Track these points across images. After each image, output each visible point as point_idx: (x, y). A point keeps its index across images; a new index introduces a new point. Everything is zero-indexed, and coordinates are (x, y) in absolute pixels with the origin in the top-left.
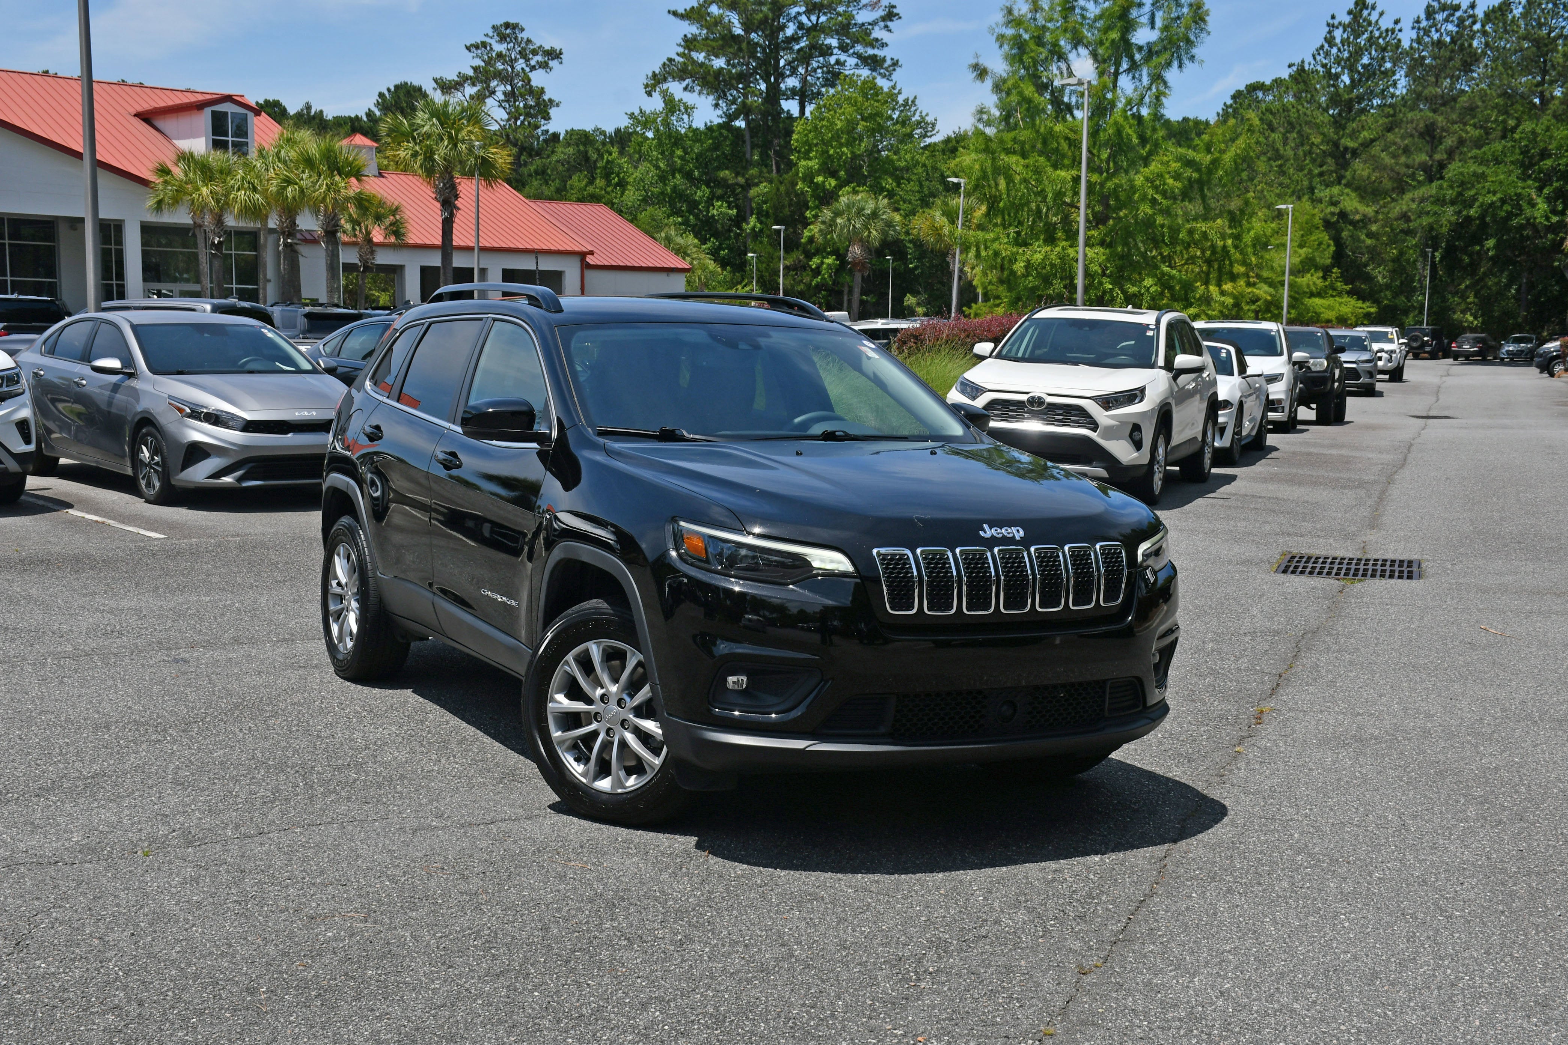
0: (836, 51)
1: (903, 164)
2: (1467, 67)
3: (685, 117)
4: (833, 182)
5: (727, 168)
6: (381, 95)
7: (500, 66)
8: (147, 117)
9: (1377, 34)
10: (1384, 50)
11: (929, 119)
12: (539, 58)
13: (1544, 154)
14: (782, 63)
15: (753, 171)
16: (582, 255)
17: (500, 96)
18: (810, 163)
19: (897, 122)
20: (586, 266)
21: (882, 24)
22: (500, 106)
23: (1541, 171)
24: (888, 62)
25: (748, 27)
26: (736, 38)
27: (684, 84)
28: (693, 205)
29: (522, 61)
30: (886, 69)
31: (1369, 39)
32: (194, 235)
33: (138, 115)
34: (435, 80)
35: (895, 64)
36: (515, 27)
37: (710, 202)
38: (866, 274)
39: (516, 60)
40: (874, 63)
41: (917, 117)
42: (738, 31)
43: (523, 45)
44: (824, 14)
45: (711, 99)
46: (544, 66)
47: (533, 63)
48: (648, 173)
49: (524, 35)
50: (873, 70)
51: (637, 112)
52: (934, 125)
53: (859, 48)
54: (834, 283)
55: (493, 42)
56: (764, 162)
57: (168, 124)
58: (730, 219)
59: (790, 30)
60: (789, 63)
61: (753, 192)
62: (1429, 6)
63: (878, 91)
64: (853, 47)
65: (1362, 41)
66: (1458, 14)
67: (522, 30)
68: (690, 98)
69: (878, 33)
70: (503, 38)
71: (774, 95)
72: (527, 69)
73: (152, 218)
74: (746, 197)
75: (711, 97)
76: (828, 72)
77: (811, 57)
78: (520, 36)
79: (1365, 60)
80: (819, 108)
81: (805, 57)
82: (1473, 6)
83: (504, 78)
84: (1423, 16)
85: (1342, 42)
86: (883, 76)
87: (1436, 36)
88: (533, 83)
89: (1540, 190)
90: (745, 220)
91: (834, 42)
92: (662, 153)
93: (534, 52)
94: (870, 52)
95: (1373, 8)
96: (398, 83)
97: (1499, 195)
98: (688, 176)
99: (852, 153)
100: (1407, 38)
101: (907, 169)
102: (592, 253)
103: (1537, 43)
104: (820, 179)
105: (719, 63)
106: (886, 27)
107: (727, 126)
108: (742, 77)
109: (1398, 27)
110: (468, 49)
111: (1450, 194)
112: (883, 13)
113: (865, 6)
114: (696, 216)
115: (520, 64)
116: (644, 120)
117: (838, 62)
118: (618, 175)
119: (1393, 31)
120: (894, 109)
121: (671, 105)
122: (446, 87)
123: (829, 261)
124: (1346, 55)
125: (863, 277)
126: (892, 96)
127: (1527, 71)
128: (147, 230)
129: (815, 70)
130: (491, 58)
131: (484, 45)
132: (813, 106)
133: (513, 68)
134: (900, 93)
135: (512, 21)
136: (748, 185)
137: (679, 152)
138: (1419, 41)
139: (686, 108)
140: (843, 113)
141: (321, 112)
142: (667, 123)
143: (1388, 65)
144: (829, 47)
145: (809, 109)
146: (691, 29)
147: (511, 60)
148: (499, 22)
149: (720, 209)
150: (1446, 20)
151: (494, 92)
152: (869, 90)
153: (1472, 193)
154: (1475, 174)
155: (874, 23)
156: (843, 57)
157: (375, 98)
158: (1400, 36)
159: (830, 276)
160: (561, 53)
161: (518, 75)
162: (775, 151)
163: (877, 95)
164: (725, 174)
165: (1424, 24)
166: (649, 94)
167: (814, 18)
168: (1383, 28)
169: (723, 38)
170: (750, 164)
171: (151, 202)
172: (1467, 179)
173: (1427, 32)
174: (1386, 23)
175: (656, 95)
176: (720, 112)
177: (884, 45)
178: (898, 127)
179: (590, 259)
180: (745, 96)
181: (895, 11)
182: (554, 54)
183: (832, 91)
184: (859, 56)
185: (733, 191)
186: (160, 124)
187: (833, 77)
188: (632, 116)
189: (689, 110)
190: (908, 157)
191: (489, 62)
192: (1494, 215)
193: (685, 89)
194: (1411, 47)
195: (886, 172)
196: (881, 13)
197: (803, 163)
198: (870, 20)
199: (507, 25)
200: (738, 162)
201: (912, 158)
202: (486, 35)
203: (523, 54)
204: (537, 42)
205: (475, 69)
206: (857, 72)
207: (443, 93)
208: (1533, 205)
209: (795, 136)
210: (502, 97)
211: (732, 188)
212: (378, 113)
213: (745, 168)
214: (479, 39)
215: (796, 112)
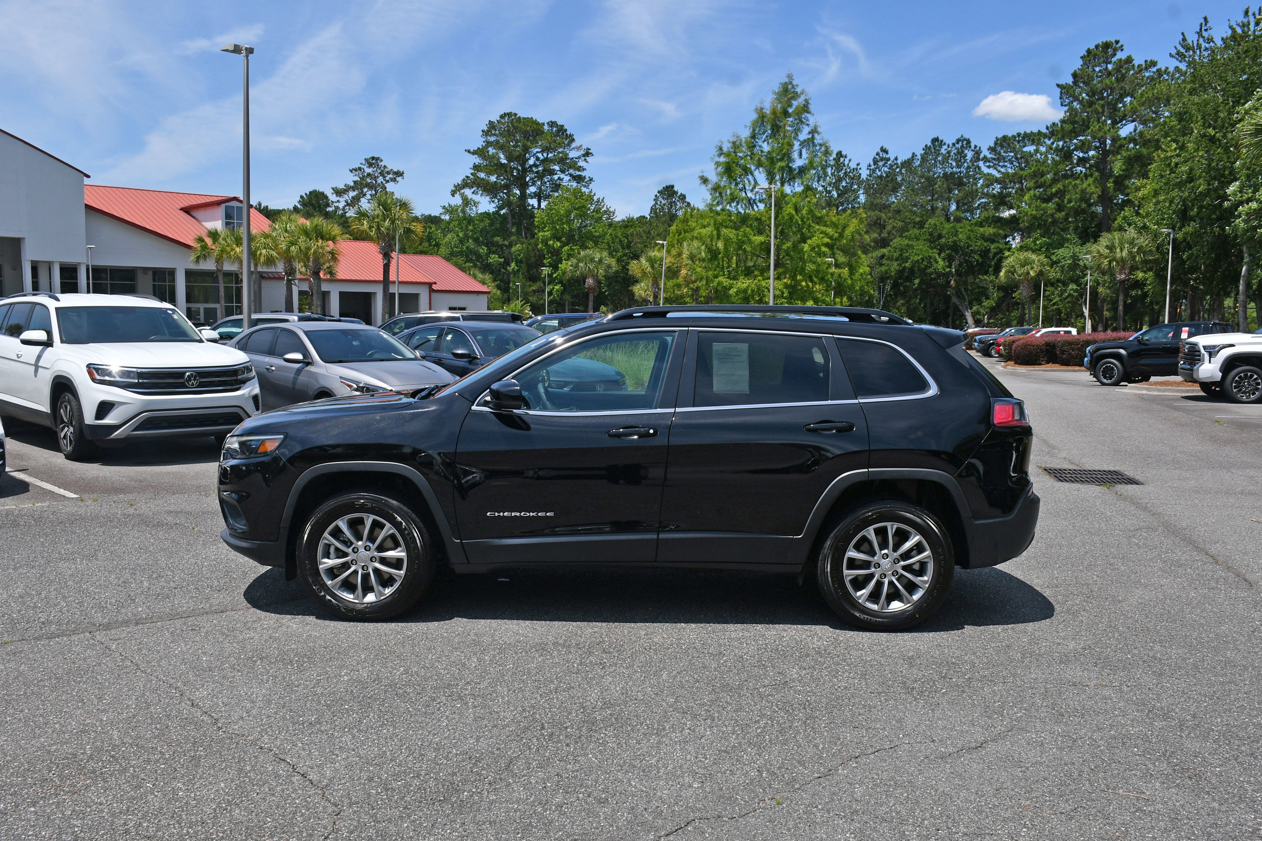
0: (558, 172)
1: (597, 234)
2: (895, 190)
3: (474, 208)
4: (559, 244)
5: (498, 236)
6: (302, 197)
7: (369, 180)
8: (187, 210)
9: (848, 170)
10: (853, 179)
11: (611, 210)
12: (391, 176)
13: (940, 236)
14: (528, 179)
15: (513, 238)
16: (430, 284)
17: (368, 197)
18: (546, 234)
19: (594, 211)
20: (432, 291)
21: (583, 158)
22: (369, 202)
23: (939, 245)
24: (587, 179)
25: (510, 159)
26: (502, 165)
27: (473, 190)
28: (479, 256)
29: (381, 178)
30: (586, 182)
31: (845, 173)
32: (217, 276)
33: (182, 209)
34: (333, 189)
35: (591, 180)
36: (377, 159)
37: (488, 255)
38: (596, 295)
39: (378, 177)
40: (579, 179)
41: (605, 209)
42: (504, 161)
43: (382, 169)
44: (551, 152)
45: (488, 198)
46: (394, 180)
47: (387, 179)
48: (453, 238)
49: (382, 164)
50: (578, 183)
51: (447, 205)
52: (614, 213)
53: (571, 171)
54: (560, 299)
55: (365, 167)
56: (519, 233)
57: (199, 214)
58: (500, 264)
59: (531, 161)
60: (531, 179)
61: (513, 249)
62: (875, 158)
63: (582, 194)
64: (568, 170)
65: (841, 174)
66: (889, 163)
67: (382, 161)
68: (477, 198)
69: (581, 163)
70: (370, 165)
71: (524, 197)
72: (384, 182)
73: (193, 266)
74: (509, 252)
75: (488, 197)
76: (553, 184)
77: (544, 176)
78: (380, 164)
79: (844, 184)
80: (549, 203)
81: (540, 176)
82: (896, 159)
83: (370, 187)
84: (872, 163)
85: (832, 174)
86: (585, 186)
87: (879, 174)
88: (388, 190)
89: (939, 254)
90: (509, 264)
91: (557, 168)
92: (462, 228)
93: (388, 173)
94: (578, 173)
95: (846, 157)
96: (311, 190)
97: (920, 256)
98: (476, 240)
99: (569, 227)
100: (864, 174)
101: (599, 237)
102: (435, 283)
103: (928, 179)
104: (551, 242)
105: (493, 179)
106: (585, 160)
107: (497, 213)
108: (507, 187)
109: (859, 167)
110: (351, 171)
111: (896, 255)
112: (583, 153)
113: (573, 148)
114: (481, 263)
115: (380, 180)
116: (449, 210)
117: (559, 178)
118: (435, 240)
119: (857, 169)
120: (592, 204)
121: (466, 202)
122: (339, 192)
123: (557, 287)
124: (834, 181)
125: (594, 296)
126: (590, 198)
127: (924, 193)
128: (189, 274)
129: (546, 183)
130: (364, 176)
131: (360, 169)
132: (546, 203)
133: (376, 182)
134: (594, 195)
135: (376, 156)
136: (510, 246)
137: (471, 227)
138: (870, 176)
139: (475, 203)
140: (564, 206)
141: (267, 206)
142: (463, 211)
143: (856, 187)
144: (554, 170)
145: (544, 204)
146: (477, 160)
147: (375, 177)
148: (368, 157)
149: (494, 259)
150: (884, 165)
151: (365, 195)
152: (577, 193)
153: (907, 254)
154: (907, 245)
155: (579, 158)
156: (562, 176)
157: (299, 199)
158: (860, 172)
159: (558, 296)
160: (403, 173)
161: (379, 185)
162: (524, 227)
163: (582, 196)
164: (497, 239)
165: (873, 167)
166: (453, 195)
167: (545, 155)
168: (852, 168)
169: (496, 165)
170: (512, 234)
171: (193, 257)
172: (903, 247)
173: (874, 171)
174: (853, 165)
175: (457, 196)
176: (495, 205)
177: (584, 170)
178: (594, 214)
179: (435, 287)
180: (509, 196)
181: (590, 151)
182: (399, 174)
183: (556, 194)
184: (571, 175)
185: (502, 248)
186: (194, 214)
187: (556, 187)
188: (444, 207)
189: (476, 204)
190: (601, 230)
191: (363, 178)
192: (919, 267)
193: (473, 193)
194: (867, 179)
195: (588, 238)
196: (582, 152)
197: (541, 234)
198: (576, 156)
199: (373, 158)
200: (504, 232)
201: (603, 231)
202: (361, 164)
203: (382, 174)
204: (390, 167)
205: (355, 182)
206: (570, 184)
207: (337, 196)
208: (937, 262)
209: (536, 219)
210: (370, 197)
211: (501, 246)
212: (299, 206)
213: (509, 236)
214: (357, 166)
215: (536, 205)
